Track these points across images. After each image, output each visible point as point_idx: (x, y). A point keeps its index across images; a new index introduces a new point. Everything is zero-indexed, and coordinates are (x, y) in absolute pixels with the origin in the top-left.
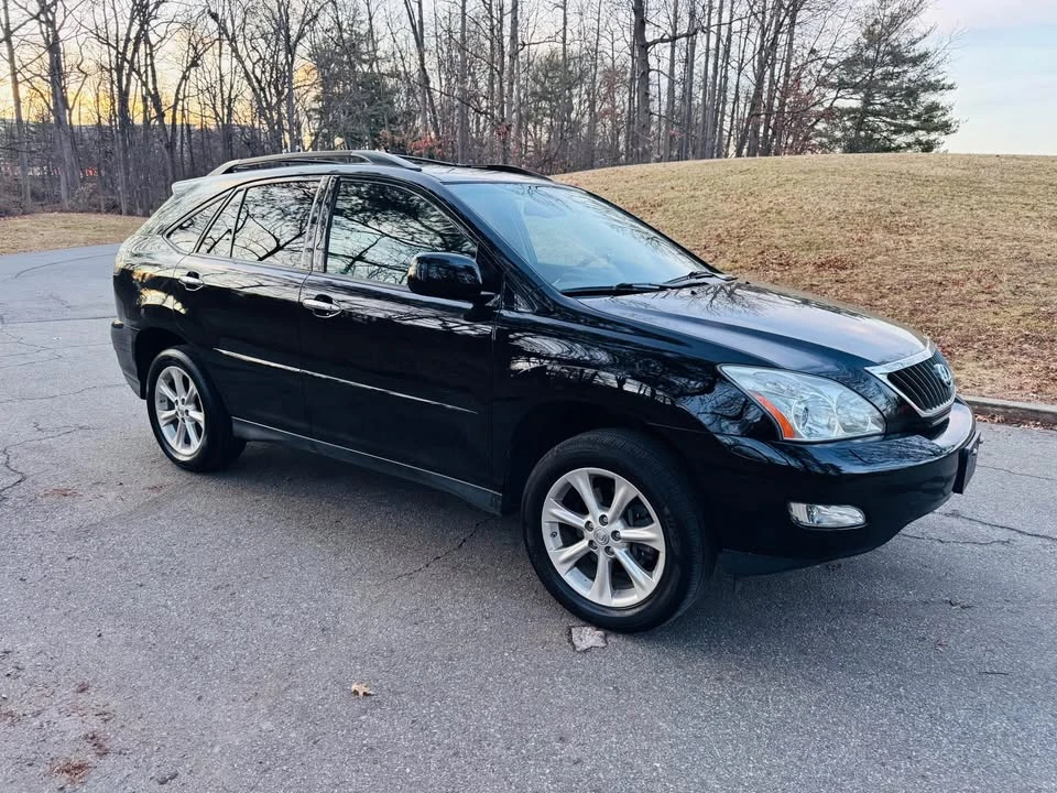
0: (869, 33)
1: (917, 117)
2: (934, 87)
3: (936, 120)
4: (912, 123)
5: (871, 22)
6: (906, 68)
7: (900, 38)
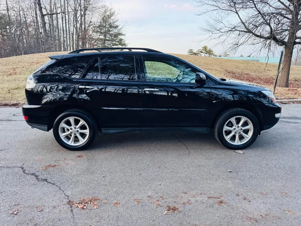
0: (103, 19)
1: (118, 42)
2: (121, 34)
3: (122, 43)
4: (117, 43)
5: (103, 16)
6: (113, 29)
7: (111, 21)
